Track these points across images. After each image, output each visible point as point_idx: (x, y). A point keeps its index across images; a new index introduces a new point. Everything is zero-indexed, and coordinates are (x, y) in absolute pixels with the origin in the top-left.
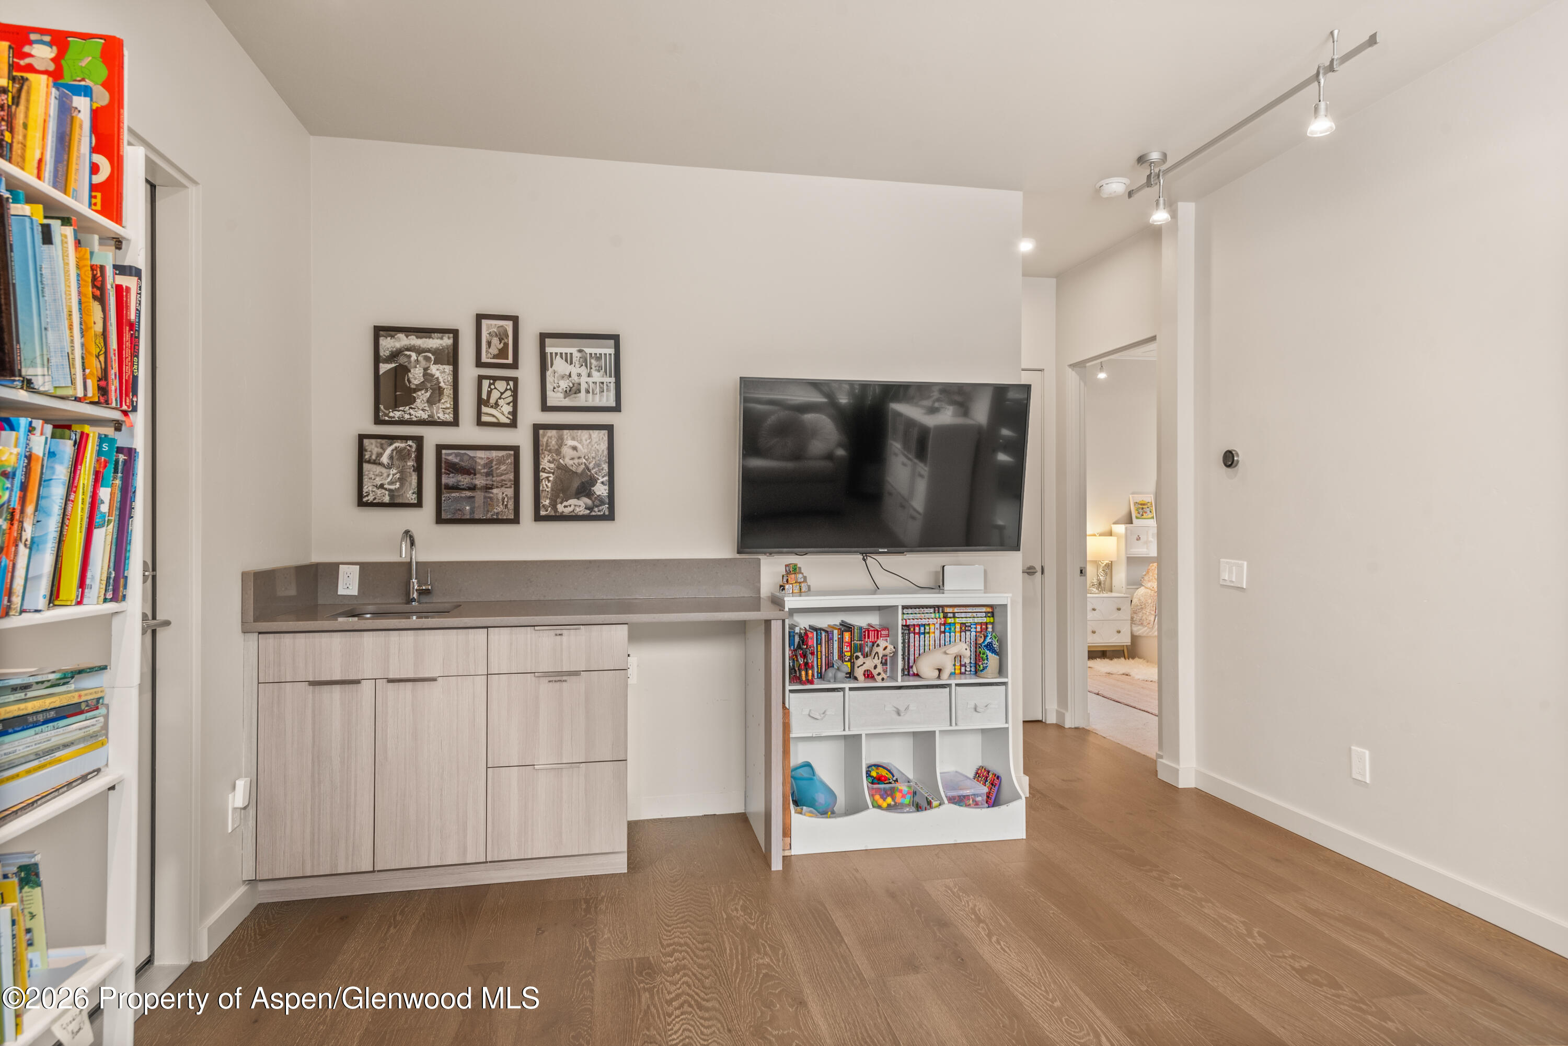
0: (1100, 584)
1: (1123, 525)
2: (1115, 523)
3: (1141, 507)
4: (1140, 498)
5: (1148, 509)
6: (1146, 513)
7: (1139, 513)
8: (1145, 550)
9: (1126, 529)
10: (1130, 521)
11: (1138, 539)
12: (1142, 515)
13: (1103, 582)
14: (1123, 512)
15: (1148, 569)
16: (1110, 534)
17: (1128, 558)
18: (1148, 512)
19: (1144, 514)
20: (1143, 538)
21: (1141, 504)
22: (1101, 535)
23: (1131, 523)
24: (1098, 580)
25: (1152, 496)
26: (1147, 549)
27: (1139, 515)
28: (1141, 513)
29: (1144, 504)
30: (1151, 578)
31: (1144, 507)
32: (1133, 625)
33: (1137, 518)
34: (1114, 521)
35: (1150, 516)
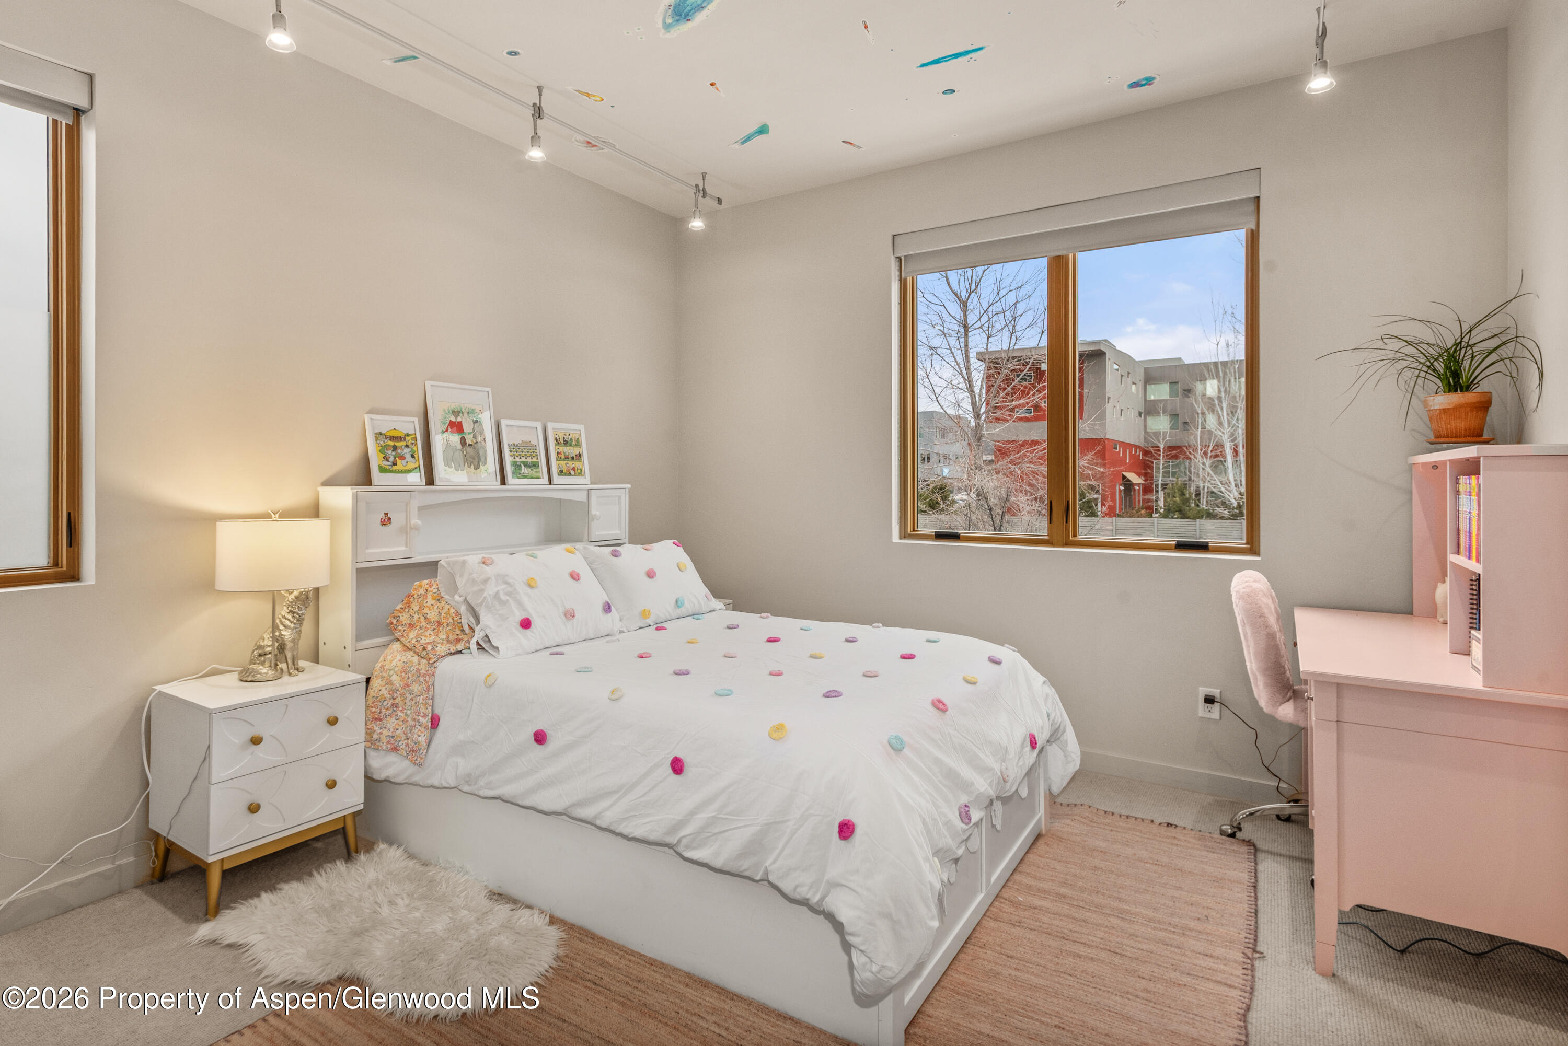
0: (282, 648)
1: (349, 488)
2: (327, 483)
3: (392, 443)
4: (388, 424)
5: (407, 450)
6: (402, 458)
7: (386, 458)
8: (403, 548)
9: (356, 498)
10: (366, 479)
11: (386, 521)
12: (395, 464)
13: (289, 645)
14: (347, 457)
15: (410, 596)
16: (314, 511)
17: (359, 571)
18: (408, 457)
19: (399, 461)
20: (397, 519)
21: (392, 438)
22: (288, 514)
23: (368, 481)
24: (274, 639)
25: (416, 420)
26: (406, 546)
27: (386, 464)
28: (391, 459)
29: (398, 439)
30: (416, 616)
31: (398, 444)
32: (372, 753)
33: (382, 470)
34: (327, 474)
35: (411, 465)
